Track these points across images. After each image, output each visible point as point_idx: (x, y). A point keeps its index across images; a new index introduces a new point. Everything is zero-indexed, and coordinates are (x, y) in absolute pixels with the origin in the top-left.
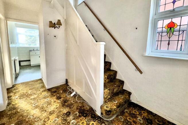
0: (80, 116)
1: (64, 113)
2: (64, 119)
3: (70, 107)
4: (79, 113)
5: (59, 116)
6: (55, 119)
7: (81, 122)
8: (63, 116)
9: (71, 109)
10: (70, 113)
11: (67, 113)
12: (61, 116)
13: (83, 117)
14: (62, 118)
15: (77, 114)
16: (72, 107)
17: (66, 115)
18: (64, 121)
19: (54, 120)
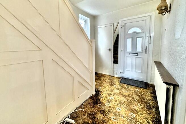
0: (101, 103)
1: (103, 115)
2: (108, 112)
3: (94, 114)
4: (98, 104)
5: (109, 119)
6: (113, 120)
7: (105, 100)
8: (107, 115)
9: (96, 112)
10: (101, 111)
11: (102, 113)
12: (108, 117)
13: (100, 101)
14: (109, 114)
15: (100, 105)
16: (93, 113)
17: (104, 113)
18: (111, 111)
19: (115, 121)
